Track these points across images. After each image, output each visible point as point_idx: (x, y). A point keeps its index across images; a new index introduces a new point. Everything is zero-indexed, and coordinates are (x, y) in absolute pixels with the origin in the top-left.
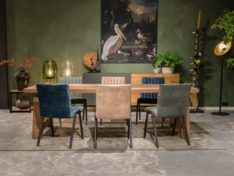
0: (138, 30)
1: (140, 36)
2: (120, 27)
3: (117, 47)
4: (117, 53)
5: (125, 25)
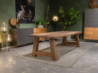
0: (29, 9)
1: (30, 12)
2: (23, 7)
3: (23, 16)
4: (23, 19)
5: (25, 6)
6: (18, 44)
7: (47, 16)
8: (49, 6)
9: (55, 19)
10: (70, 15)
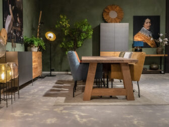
1: (18, 20)
6: (21, 84)
7: (38, 31)
8: (41, 12)
9: (50, 37)
10: (83, 30)
